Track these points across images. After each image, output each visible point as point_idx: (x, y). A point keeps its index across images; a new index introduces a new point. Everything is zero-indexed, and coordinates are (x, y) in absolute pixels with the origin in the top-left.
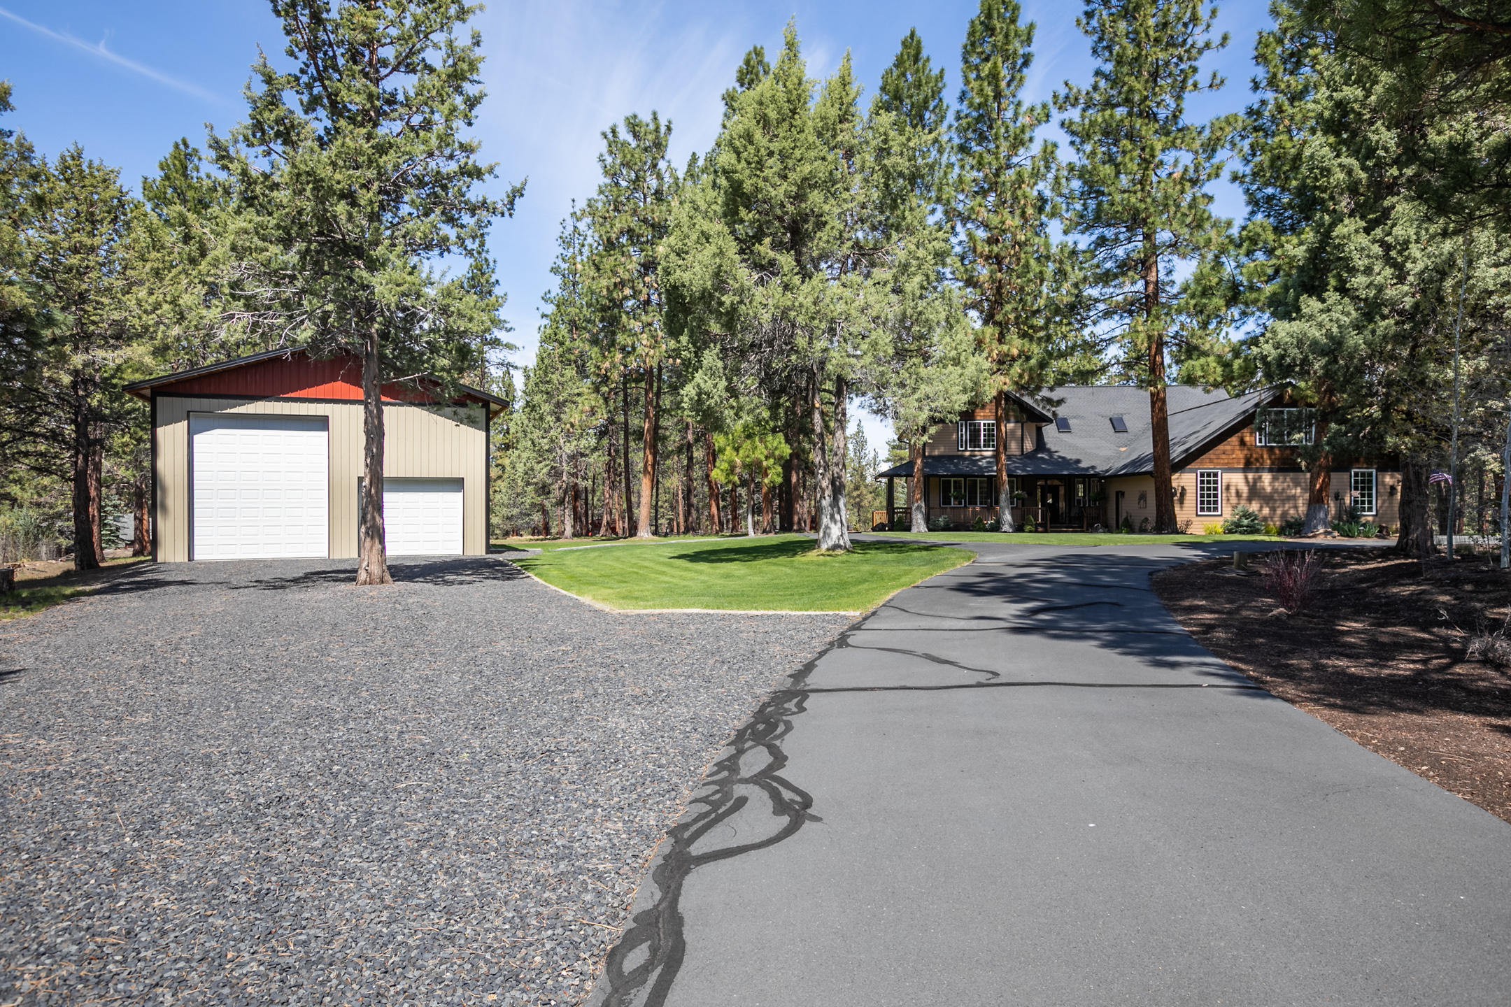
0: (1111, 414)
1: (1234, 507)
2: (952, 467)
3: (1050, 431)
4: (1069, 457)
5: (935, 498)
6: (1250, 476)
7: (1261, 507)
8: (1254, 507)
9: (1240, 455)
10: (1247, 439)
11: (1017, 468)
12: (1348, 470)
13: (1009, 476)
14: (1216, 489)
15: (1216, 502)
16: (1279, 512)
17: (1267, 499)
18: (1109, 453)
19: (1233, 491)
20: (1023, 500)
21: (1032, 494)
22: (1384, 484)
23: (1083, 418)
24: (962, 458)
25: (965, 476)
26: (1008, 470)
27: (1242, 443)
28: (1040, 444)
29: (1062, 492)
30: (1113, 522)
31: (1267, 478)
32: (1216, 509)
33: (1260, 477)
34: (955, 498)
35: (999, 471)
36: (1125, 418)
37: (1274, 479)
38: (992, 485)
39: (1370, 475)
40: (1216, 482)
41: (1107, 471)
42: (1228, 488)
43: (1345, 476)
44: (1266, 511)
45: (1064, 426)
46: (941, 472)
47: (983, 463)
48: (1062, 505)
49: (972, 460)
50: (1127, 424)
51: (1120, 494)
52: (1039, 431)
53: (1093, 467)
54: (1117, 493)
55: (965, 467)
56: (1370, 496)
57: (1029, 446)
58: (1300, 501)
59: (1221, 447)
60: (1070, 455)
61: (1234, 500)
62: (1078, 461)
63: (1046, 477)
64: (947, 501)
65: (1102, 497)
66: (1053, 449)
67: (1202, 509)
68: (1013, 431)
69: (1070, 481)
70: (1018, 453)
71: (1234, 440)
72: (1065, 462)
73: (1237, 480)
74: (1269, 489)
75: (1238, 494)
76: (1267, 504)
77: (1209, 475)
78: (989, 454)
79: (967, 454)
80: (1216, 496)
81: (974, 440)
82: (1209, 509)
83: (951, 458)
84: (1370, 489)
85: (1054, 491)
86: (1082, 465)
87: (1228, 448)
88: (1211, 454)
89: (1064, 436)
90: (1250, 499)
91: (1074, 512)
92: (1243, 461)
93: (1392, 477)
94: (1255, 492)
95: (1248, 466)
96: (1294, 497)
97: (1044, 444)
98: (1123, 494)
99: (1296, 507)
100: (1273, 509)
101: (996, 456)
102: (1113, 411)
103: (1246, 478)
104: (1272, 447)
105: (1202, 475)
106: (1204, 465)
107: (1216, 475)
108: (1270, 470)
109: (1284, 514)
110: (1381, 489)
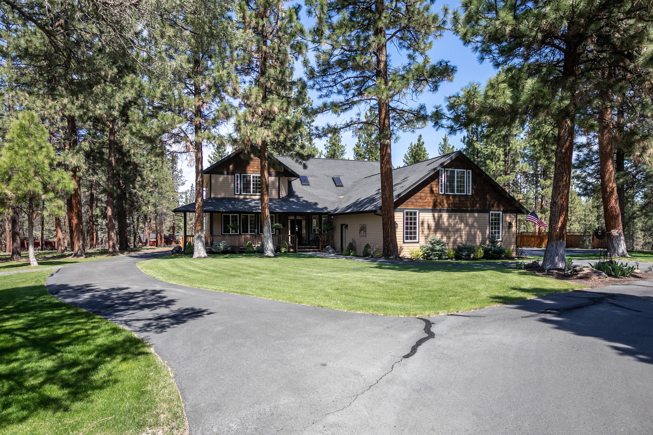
0: (333, 176)
1: (427, 237)
2: (230, 207)
3: (296, 184)
4: (310, 201)
5: (218, 229)
6: (436, 215)
7: (442, 236)
8: (438, 236)
9: (430, 199)
10: (434, 189)
11: (277, 207)
12: (488, 212)
13: (271, 213)
14: (415, 224)
15: (415, 233)
16: (452, 240)
17: (446, 231)
18: (334, 199)
19: (426, 225)
20: (279, 229)
21: (285, 225)
22: (506, 222)
23: (316, 177)
24: (238, 200)
25: (240, 213)
26: (270, 208)
27: (432, 191)
28: (291, 192)
29: (304, 223)
30: (338, 246)
31: (445, 216)
32: (415, 238)
33: (441, 216)
34: (233, 229)
35: (263, 209)
36: (341, 178)
37: (449, 217)
38: (258, 218)
39: (499, 215)
40: (415, 219)
41: (336, 210)
42: (422, 223)
43: (487, 215)
44: (445, 239)
45: (305, 181)
46: (222, 209)
47: (253, 204)
48: (304, 231)
49: (244, 202)
50: (343, 182)
51: (344, 226)
52: (290, 183)
53: (326, 208)
54: (342, 225)
55: (240, 207)
56: (499, 228)
57: (283, 194)
58: (464, 233)
59: (418, 194)
60: (311, 200)
61: (426, 232)
62: (316, 204)
63: (295, 214)
64: (227, 231)
65: (331, 228)
66: (300, 196)
67: (407, 238)
68: (273, 183)
69: (309, 217)
70: (277, 197)
71: (427, 189)
72: (308, 204)
73: (427, 217)
74: (446, 224)
75: (429, 228)
76: (445, 234)
77: (411, 214)
78: (257, 197)
79: (242, 197)
80: (415, 228)
81: (246, 188)
82: (411, 238)
83: (229, 200)
84: (499, 224)
85: (299, 223)
86: (319, 206)
87: (423, 194)
88: (412, 199)
89: (305, 187)
90: (435, 231)
91: (312, 237)
92: (432, 204)
93: (510, 217)
94: (438, 227)
95: (434, 209)
96: (459, 230)
97: (294, 192)
98: (347, 226)
99: (461, 236)
100: (449, 238)
101: (262, 199)
102: (335, 174)
103: (434, 216)
104: (448, 195)
105: (407, 214)
106: (408, 206)
107: (415, 214)
108: (448, 211)
109: (455, 242)
110: (504, 225)
